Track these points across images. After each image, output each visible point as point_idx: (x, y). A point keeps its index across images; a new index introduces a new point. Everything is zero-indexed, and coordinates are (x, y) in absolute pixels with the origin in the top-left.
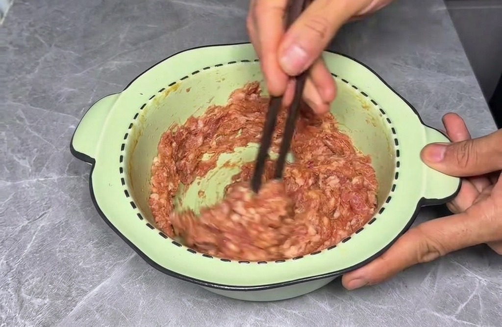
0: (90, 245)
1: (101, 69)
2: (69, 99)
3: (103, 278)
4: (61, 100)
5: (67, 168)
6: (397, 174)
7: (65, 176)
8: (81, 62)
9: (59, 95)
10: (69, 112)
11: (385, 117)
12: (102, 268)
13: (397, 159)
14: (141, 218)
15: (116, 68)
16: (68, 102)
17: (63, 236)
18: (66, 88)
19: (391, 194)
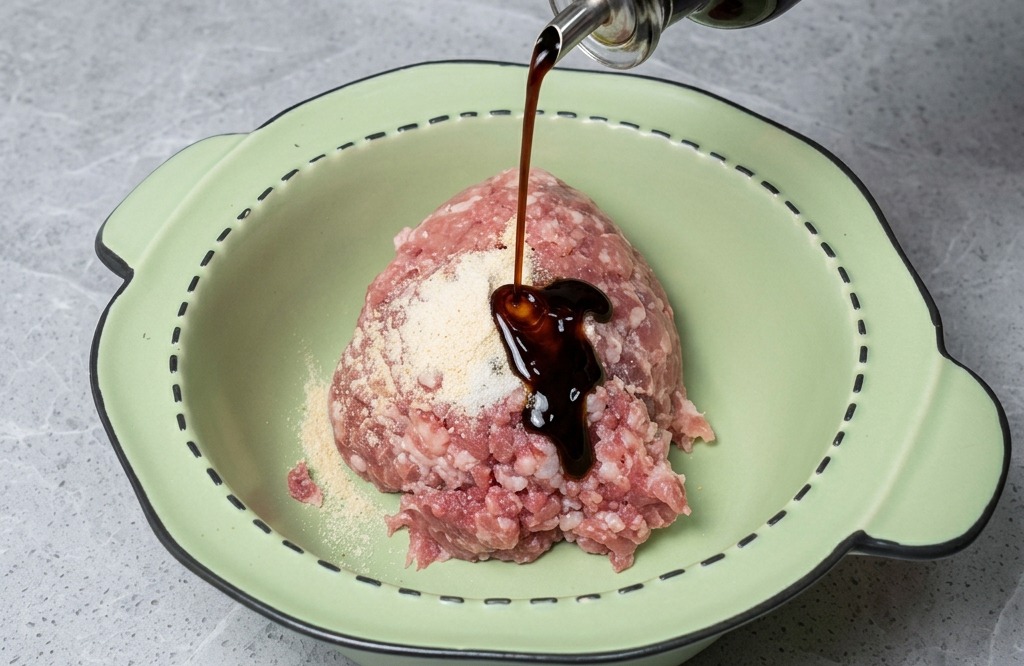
19: (789, 505)
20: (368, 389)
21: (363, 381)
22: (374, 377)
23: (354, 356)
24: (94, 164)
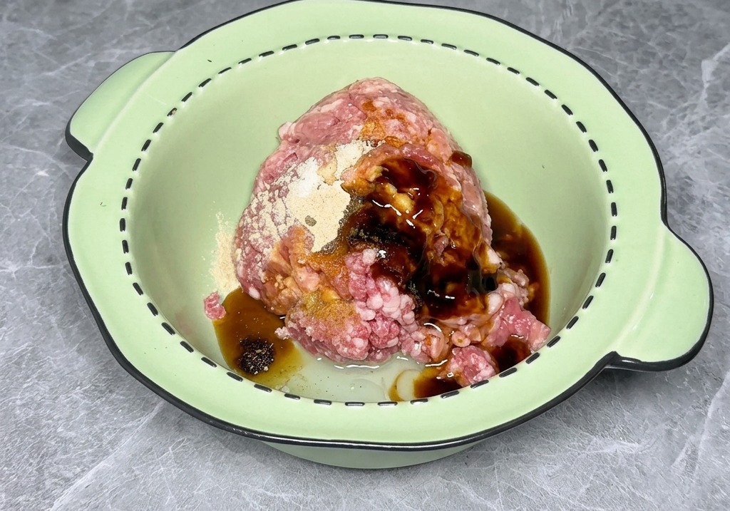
0: (77, 394)
3: (101, 454)
4: (20, 122)
5: (34, 250)
9: (18, 114)
10: (36, 145)
12: (98, 438)
20: (260, 241)
21: (257, 236)
22: (266, 233)
23: (252, 217)
24: (63, 67)
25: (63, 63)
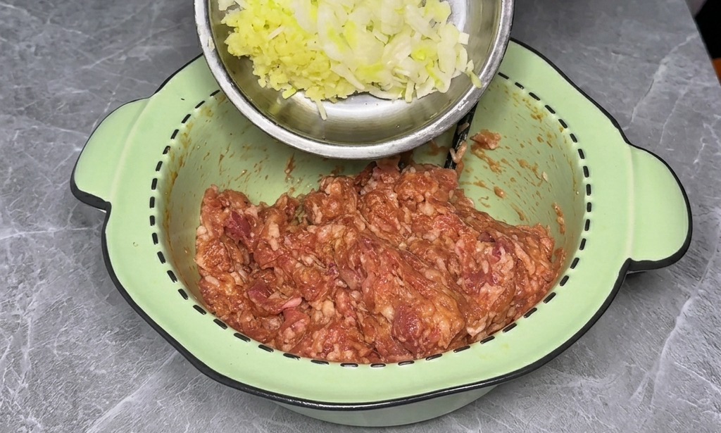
1: (123, 58)
2: (74, 105)
4: (61, 106)
5: (71, 215)
6: (588, 222)
7: (69, 227)
8: (94, 47)
9: (58, 100)
10: (75, 126)
11: (567, 131)
12: (125, 375)
13: (588, 199)
14: (185, 296)
15: (147, 57)
16: (72, 112)
17: (63, 323)
18: (68, 89)
19: (578, 253)
24: (98, 62)
25: (99, 58)
